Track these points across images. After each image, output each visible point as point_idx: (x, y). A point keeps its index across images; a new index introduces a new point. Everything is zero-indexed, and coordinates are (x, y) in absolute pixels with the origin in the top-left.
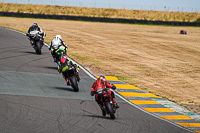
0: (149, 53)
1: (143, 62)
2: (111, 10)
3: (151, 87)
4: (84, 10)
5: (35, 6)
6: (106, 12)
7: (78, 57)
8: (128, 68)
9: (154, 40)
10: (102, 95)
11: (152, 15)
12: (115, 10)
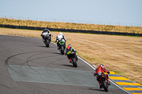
0: (136, 56)
1: (132, 62)
2: (110, 26)
3: (137, 79)
4: (92, 26)
5: (58, 23)
6: (107, 28)
7: (88, 58)
8: (122, 66)
9: (139, 47)
10: (101, 76)
11: (138, 30)
12: (113, 26)
